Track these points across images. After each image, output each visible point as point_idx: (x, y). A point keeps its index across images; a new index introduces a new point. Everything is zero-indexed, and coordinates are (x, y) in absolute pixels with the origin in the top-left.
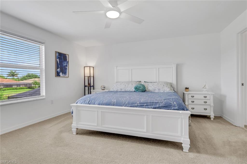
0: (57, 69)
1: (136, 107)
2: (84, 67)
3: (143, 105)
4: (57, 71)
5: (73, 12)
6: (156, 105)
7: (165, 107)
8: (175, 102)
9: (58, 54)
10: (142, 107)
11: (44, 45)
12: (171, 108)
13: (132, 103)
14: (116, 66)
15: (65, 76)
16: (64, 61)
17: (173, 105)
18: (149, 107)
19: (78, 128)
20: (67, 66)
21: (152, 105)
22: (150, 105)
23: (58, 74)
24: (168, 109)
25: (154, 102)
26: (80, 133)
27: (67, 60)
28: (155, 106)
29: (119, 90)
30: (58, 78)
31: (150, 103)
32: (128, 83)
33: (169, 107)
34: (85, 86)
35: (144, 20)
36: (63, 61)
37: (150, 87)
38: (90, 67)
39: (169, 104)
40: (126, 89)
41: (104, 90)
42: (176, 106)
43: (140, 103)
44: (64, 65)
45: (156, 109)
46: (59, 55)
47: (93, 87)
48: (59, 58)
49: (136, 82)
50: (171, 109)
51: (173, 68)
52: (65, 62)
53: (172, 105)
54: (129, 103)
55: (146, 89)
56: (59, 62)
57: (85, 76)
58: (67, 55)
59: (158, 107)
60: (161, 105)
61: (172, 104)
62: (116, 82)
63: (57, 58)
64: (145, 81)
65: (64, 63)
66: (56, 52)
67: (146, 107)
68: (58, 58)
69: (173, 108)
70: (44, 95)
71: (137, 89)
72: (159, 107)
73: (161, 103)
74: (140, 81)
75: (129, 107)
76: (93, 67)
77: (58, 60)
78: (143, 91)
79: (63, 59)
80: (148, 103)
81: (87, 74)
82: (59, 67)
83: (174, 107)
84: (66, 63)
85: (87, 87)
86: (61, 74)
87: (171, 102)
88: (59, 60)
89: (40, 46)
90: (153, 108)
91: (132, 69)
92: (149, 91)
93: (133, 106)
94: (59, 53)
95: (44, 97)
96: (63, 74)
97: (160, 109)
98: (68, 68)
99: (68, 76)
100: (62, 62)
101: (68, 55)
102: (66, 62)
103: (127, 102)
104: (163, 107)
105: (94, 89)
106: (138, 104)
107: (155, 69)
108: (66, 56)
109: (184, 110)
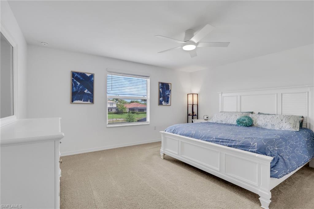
0: (160, 98)
1: (211, 141)
2: (188, 94)
3: (219, 141)
4: (160, 100)
5: (158, 53)
6: (232, 143)
7: (241, 147)
8: (256, 143)
10: (217, 143)
11: (149, 78)
12: (248, 149)
13: (208, 138)
14: (221, 92)
15: (167, 104)
17: (252, 146)
18: (224, 144)
19: (165, 154)
20: (169, 95)
21: (228, 142)
22: (226, 142)
23: (160, 103)
24: (245, 150)
25: (231, 139)
26: (167, 159)
27: (170, 89)
28: (230, 144)
29: (219, 122)
30: (161, 107)
31: (226, 139)
32: (231, 113)
33: (247, 148)
34: (188, 115)
35: (230, 42)
37: (260, 121)
38: (193, 94)
39: (247, 144)
40: (227, 121)
41: (207, 120)
42: (255, 148)
43: (216, 138)
44: (166, 94)
45: (232, 147)
46: (162, 85)
47: (197, 116)
48: (162, 88)
49: (242, 113)
50: (248, 151)
51: (308, 92)
53: (250, 146)
54: (205, 137)
55: (254, 123)
56: (161, 92)
57: (189, 104)
58: (169, 84)
59: (233, 146)
60: (237, 144)
61: (252, 144)
62: (221, 112)
63: (160, 88)
64: (260, 112)
65: (167, 92)
66: (159, 83)
67: (222, 143)
69: (250, 149)
70: (149, 121)
71: (240, 122)
72: (235, 146)
73: (238, 141)
74: (252, 111)
75: (205, 141)
76: (197, 94)
77: (161, 90)
78: (248, 126)
80: (224, 139)
81: (190, 102)
82: (162, 96)
83: (252, 148)
84: (168, 92)
85: (190, 115)
86: (163, 103)
87: (251, 143)
88: (162, 90)
89: (147, 79)
90: (228, 146)
91: (241, 96)
92: (258, 127)
93: (209, 140)
94: (161, 83)
95: (149, 123)
96: (166, 103)
97: (236, 148)
98: (170, 97)
99: (170, 105)
100: (165, 91)
101: (171, 84)
102: (168, 91)
103: (204, 135)
104: (239, 146)
105: (198, 119)
106: (213, 139)
107: (276, 95)
108: (169, 85)
109: (267, 155)
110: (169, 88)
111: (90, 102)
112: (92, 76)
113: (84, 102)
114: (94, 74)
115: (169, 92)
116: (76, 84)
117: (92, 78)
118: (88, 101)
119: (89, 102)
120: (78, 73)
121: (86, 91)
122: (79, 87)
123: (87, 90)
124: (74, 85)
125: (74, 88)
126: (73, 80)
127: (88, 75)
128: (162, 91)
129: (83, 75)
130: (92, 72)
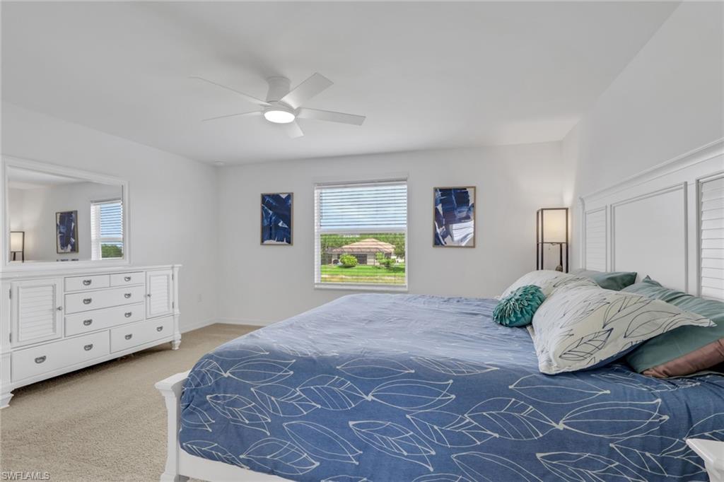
9: (440, 193)
15: (462, 244)
16: (458, 206)
20: (469, 218)
23: (438, 241)
27: (471, 203)
36: (456, 207)
46: (442, 195)
48: (442, 201)
52: (462, 209)
56: (441, 212)
58: (468, 190)
63: (437, 203)
65: (460, 212)
66: (436, 190)
68: (440, 202)
77: (440, 207)
79: (455, 202)
82: (444, 223)
84: (467, 210)
88: (442, 206)
94: (441, 190)
96: (456, 240)
99: (472, 245)
100: (453, 209)
101: (475, 188)
102: (465, 209)
108: (467, 192)
110: (469, 200)
111: (287, 242)
112: (289, 196)
113: (278, 243)
114: (293, 193)
115: (470, 209)
116: (267, 214)
117: (290, 201)
118: (283, 241)
119: (285, 242)
120: (269, 196)
121: (280, 224)
122: (271, 218)
123: (282, 222)
124: (265, 215)
125: (265, 221)
126: (263, 208)
127: (284, 196)
128: (443, 209)
129: (276, 197)
130: (289, 191)
